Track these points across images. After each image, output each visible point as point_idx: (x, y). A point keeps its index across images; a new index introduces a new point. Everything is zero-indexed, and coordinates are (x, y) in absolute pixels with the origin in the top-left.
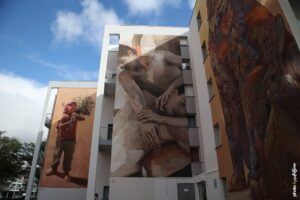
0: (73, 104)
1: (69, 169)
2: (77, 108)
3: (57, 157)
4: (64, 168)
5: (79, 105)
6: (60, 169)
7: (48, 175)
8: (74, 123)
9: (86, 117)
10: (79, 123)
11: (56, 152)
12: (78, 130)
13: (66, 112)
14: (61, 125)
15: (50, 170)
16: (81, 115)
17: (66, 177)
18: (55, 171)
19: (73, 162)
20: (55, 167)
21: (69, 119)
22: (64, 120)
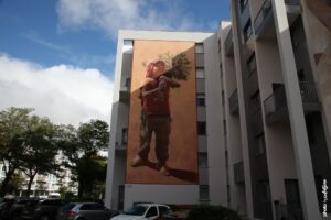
0: (160, 63)
1: (166, 158)
2: (167, 69)
3: (145, 139)
4: (158, 156)
5: (169, 65)
6: (152, 157)
7: (134, 166)
8: (165, 91)
9: (181, 82)
10: (172, 91)
11: (143, 134)
12: (171, 100)
13: (151, 74)
14: (145, 93)
15: (137, 158)
16: (174, 80)
17: (163, 169)
18: (144, 161)
19: (169, 147)
20: (144, 154)
21: (157, 85)
22: (149, 86)
